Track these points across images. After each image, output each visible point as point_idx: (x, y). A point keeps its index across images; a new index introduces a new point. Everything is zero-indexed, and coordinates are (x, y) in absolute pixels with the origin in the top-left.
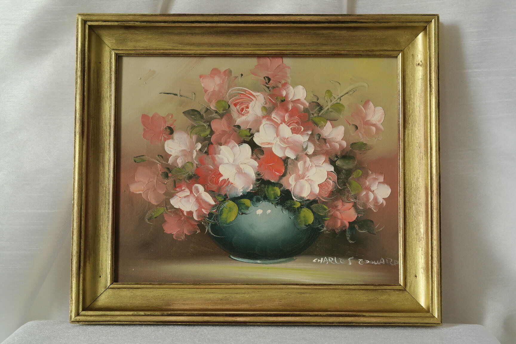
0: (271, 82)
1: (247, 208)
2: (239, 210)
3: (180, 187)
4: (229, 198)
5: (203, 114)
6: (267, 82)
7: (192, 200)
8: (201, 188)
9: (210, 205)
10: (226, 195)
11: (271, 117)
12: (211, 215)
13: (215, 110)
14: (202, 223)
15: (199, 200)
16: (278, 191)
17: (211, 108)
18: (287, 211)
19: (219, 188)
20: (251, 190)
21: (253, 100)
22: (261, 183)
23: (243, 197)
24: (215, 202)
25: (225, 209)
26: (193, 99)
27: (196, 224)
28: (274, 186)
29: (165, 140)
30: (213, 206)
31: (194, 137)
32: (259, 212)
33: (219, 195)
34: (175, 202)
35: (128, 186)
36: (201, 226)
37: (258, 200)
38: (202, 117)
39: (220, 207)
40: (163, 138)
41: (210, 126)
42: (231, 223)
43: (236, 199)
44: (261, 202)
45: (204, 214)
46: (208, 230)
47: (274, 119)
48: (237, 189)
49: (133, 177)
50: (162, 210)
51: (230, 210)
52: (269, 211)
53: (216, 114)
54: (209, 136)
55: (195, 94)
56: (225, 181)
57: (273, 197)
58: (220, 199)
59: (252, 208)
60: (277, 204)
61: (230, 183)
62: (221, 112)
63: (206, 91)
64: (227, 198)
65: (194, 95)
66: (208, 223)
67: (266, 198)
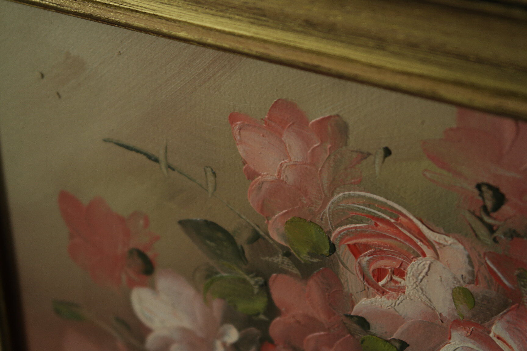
0: (506, 209)
5: (242, 247)
6: (489, 204)
11: (489, 332)
13: (282, 247)
17: (268, 234)
21: (424, 255)
26: (211, 189)
29: (132, 284)
31: (217, 305)
38: (240, 254)
40: (124, 278)
41: (265, 287)
47: (498, 342)
53: (286, 260)
54: (262, 317)
55: (214, 173)
62: (304, 256)
63: (252, 175)
65: (211, 178)
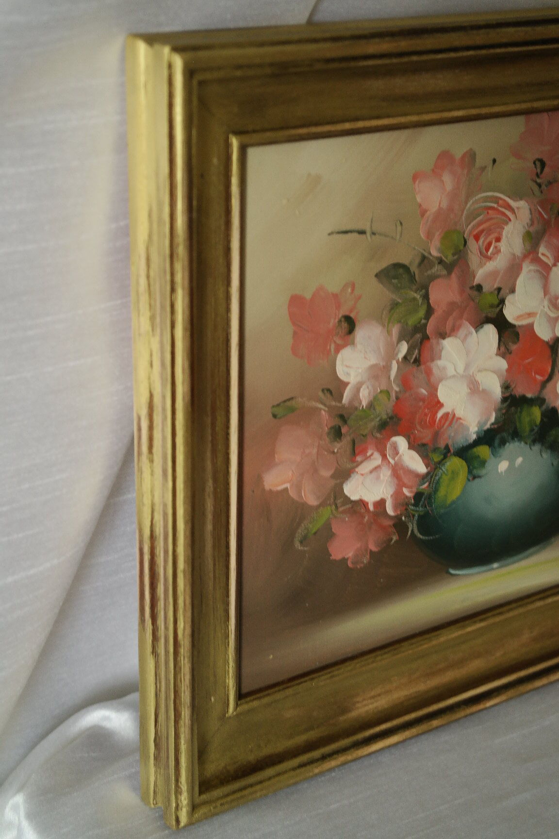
0: (546, 170)
1: (483, 463)
2: (470, 472)
3: (364, 451)
4: (452, 451)
5: (414, 273)
6: (539, 171)
7: (386, 474)
8: (401, 442)
9: (417, 475)
10: (447, 447)
11: (538, 253)
12: (418, 496)
13: (437, 258)
14: (403, 518)
15: (399, 472)
16: (536, 413)
17: (430, 254)
18: (549, 451)
19: (436, 435)
20: (493, 424)
21: (510, 220)
22: (509, 406)
23: (478, 442)
24: (427, 466)
25: (444, 477)
26: (398, 237)
27: (391, 523)
28: (532, 406)
29: (338, 349)
30: (424, 478)
31: (395, 330)
32: (503, 466)
33: (435, 450)
34: (354, 489)
35: (259, 479)
36: (399, 525)
37: (503, 443)
38: (412, 278)
39: (436, 476)
40: (333, 346)
41: (426, 297)
42: (454, 502)
43: (464, 452)
44: (508, 444)
45: (407, 497)
46: (412, 531)
47: (543, 258)
48: (468, 429)
49: (272, 454)
50: (326, 513)
51: (454, 474)
52: (520, 460)
53: (440, 267)
54: (423, 321)
55: (401, 224)
56: (447, 415)
57: (528, 429)
58: (436, 458)
59: (491, 461)
60: (534, 442)
61: (455, 419)
62: (449, 258)
63: (423, 213)
64: (449, 451)
65: (399, 228)
66: (414, 516)
67: (516, 435)
